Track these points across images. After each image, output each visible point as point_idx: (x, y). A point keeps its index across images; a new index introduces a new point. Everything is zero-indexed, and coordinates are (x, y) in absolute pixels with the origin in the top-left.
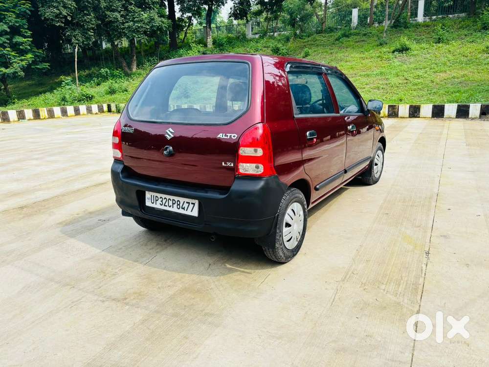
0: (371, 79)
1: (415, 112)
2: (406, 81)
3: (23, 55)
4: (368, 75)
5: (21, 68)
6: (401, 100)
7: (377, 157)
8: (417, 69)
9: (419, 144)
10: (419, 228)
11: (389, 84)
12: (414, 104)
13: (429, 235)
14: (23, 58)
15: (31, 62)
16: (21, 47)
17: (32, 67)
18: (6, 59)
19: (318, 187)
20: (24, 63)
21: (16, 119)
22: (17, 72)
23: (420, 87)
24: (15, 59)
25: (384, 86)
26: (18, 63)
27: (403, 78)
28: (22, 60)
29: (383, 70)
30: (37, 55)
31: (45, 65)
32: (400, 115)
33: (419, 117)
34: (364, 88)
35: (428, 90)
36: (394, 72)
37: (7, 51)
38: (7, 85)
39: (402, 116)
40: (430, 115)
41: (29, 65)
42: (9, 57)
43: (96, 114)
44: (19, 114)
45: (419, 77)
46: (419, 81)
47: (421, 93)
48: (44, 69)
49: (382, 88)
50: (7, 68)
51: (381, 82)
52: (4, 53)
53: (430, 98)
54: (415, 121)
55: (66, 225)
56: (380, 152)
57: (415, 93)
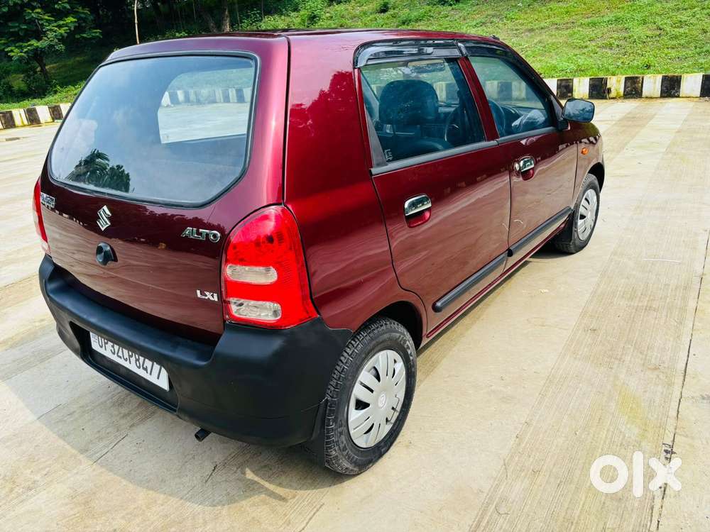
0: (598, 31)
1: (671, 87)
2: (658, 32)
3: (61, 19)
4: (594, 24)
5: (58, 39)
6: (648, 67)
7: (584, 202)
8: (678, 9)
9: (675, 154)
10: (656, 372)
11: (630, 37)
12: (670, 74)
13: (677, 394)
14: (61, 22)
15: (72, 29)
16: (56, 6)
17: (77, 36)
18: (36, 25)
19: (439, 304)
20: (62, 31)
21: (50, 119)
22: (53, 46)
23: (683, 42)
24: (49, 24)
25: (621, 42)
26: (55, 32)
27: (655, 27)
28: (60, 27)
29: (620, 15)
30: (82, 18)
31: (96, 32)
32: (645, 92)
33: (678, 96)
34: (586, 47)
35: (696, 47)
36: (638, 16)
37: (37, 13)
38: (45, 65)
39: (649, 96)
40: (698, 92)
41: (71, 34)
42: (40, 22)
43: (168, 106)
44: (53, 112)
45: (681, 24)
46: (682, 30)
47: (684, 52)
48: (93, 38)
49: (618, 46)
50: (39, 39)
51: (615, 35)
52: (33, 17)
53: (700, 61)
54: (671, 102)
55: (12, 347)
56: (591, 193)
57: (673, 53)
